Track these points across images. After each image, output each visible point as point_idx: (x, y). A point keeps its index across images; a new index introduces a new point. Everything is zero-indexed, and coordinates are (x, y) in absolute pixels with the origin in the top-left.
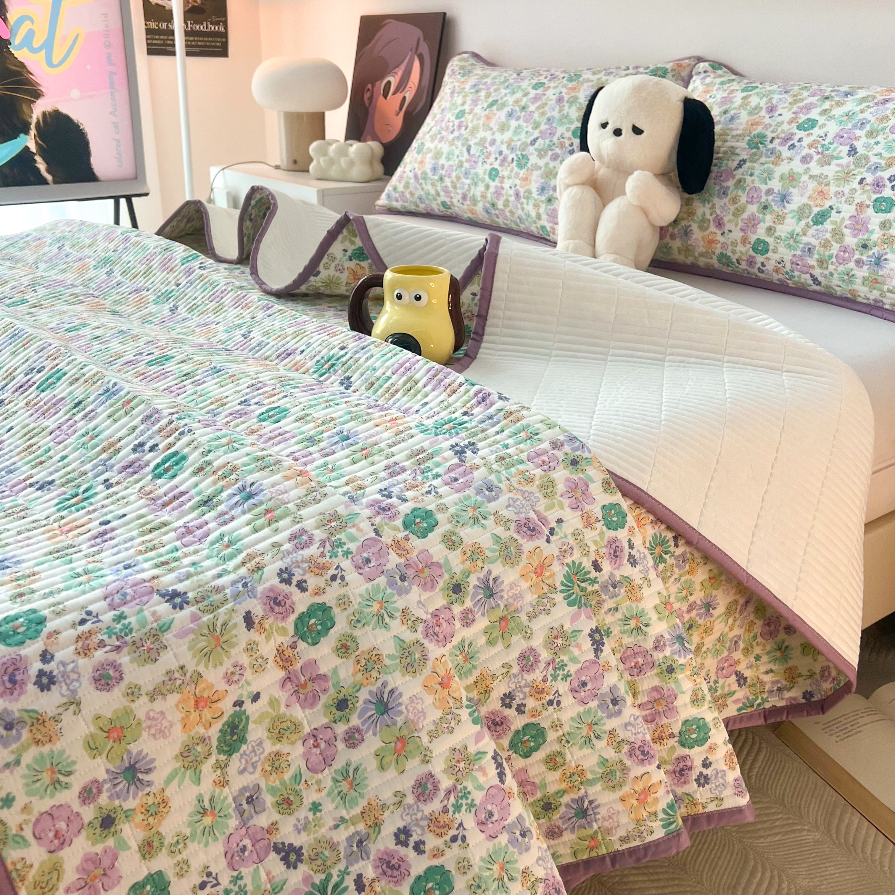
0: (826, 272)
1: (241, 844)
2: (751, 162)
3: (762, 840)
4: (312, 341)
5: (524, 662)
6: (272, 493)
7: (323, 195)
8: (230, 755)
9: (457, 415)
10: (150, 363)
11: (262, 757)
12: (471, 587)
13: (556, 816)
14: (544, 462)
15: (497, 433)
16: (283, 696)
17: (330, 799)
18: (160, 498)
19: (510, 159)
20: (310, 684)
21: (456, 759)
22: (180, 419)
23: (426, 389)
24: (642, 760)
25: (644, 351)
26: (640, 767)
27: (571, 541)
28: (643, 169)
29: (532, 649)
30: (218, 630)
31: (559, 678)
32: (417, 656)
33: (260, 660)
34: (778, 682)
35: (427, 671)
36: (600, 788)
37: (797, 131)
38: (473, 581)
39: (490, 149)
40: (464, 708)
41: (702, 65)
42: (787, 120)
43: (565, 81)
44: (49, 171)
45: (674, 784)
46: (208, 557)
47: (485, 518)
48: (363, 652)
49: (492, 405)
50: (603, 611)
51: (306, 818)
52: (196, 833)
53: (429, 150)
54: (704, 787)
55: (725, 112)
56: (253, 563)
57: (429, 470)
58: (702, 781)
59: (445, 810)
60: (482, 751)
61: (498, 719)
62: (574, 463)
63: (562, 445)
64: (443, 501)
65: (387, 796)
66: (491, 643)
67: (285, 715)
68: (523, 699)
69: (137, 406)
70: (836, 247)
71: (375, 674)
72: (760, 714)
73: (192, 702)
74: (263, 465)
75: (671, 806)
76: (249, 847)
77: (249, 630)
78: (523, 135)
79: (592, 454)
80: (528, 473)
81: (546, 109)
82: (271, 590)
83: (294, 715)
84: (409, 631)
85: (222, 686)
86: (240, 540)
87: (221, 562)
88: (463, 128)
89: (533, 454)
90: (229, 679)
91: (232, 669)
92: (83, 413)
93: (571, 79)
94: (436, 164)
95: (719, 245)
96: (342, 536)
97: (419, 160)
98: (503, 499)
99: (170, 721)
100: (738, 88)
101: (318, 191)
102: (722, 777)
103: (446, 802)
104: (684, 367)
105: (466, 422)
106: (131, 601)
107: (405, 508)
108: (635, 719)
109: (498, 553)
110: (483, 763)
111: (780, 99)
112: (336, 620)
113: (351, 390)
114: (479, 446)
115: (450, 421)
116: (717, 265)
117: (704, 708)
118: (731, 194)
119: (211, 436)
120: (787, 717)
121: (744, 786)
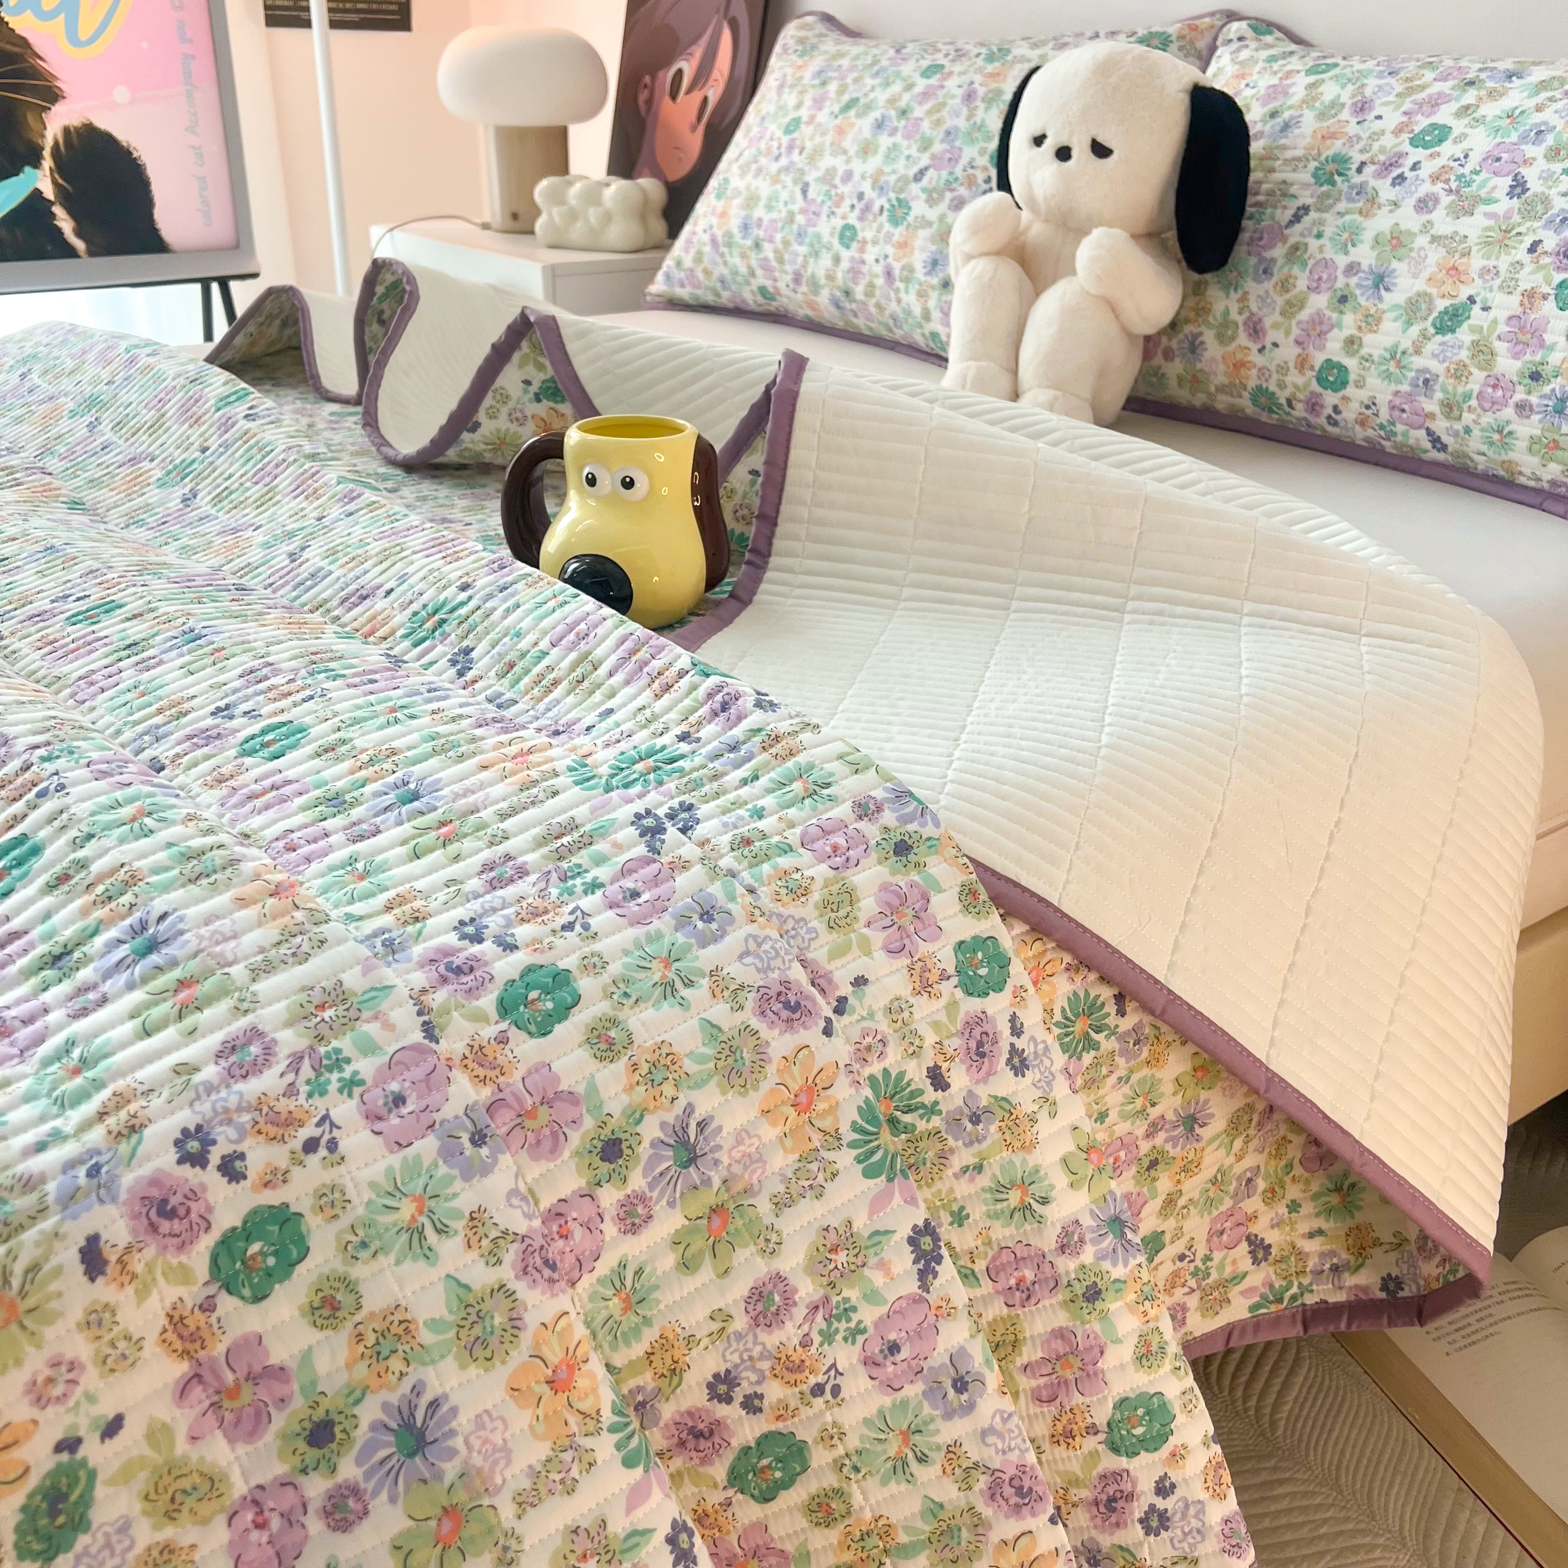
0: (1458, 426)
2: (1319, 210)
4: (410, 570)
5: (760, 1307)
6: (201, 938)
7: (553, 275)
8: (50, 1560)
9: (667, 739)
10: (73, 620)
11: (130, 1556)
12: (646, 1144)
14: (835, 848)
15: (744, 782)
16: (181, 1417)
19: (876, 208)
20: (247, 1389)
21: (579, 1552)
22: (49, 758)
23: (612, 681)
24: (1018, 1506)
25: (1084, 591)
26: (1012, 1521)
27: (883, 1025)
28: (1110, 225)
29: (779, 1278)
30: (16, 1283)
31: (839, 1337)
32: (497, 1320)
33: (122, 1345)
34: (1333, 1253)
35: (519, 1355)
36: (926, 1563)
37: (1409, 149)
38: (650, 1130)
39: (843, 189)
40: (604, 1433)
41: (1235, 26)
42: (1393, 127)
43: (980, 62)
44: (79, 233)
45: (1096, 1527)
46: (27, 1099)
47: (689, 984)
48: (372, 1315)
49: (740, 719)
50: (950, 1172)
53: (737, 193)
54: (1157, 1534)
55: (1273, 114)
56: (123, 1115)
57: (579, 871)
58: (1155, 1523)
60: (640, 1528)
61: (701, 1426)
62: (902, 849)
63: (879, 809)
64: (597, 947)
66: (687, 1266)
67: (186, 1460)
68: (759, 1383)
70: (1478, 376)
71: (396, 1364)
72: (1294, 1316)
74: (198, 870)
77: (92, 1280)
78: (902, 161)
79: (942, 829)
80: (797, 876)
81: (944, 113)
82: (154, 1182)
83: (209, 1459)
84: (482, 1262)
85: (22, 1412)
86: (106, 1056)
87: (55, 1109)
88: (796, 151)
89: (814, 830)
90: (40, 1395)
91: (48, 1372)
93: (991, 58)
94: (748, 217)
95: (1254, 372)
96: (344, 1043)
97: (719, 210)
98: (735, 938)
100: (1299, 67)
101: (544, 268)
102: (1196, 1516)
104: (1162, 624)
105: (682, 757)
107: (508, 967)
108: (1005, 1421)
109: (711, 1065)
110: (643, 1554)
111: (1380, 87)
112: (312, 1244)
113: (470, 675)
114: (699, 814)
115: (651, 754)
116: (1250, 409)
117: (1162, 1371)
118: (1278, 274)
119: (103, 799)
120: (1349, 1325)
121: (1244, 1530)
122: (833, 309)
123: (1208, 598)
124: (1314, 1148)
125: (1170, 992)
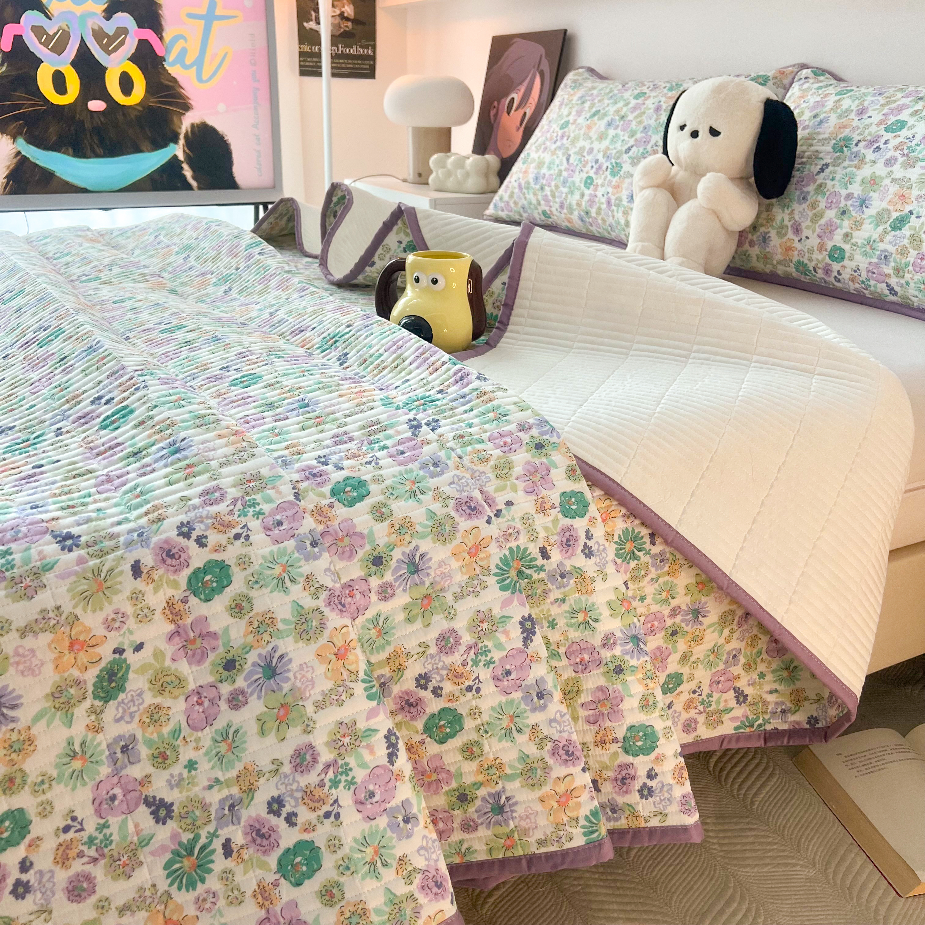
0: (903, 281)
1: (111, 793)
2: (834, 166)
3: (748, 869)
4: (324, 319)
5: (443, 643)
6: (199, 449)
8: (107, 702)
9: (431, 393)
10: (163, 331)
11: (141, 708)
12: (394, 560)
13: (472, 809)
14: (505, 443)
15: (466, 412)
16: (169, 650)
17: (207, 758)
18: (97, 447)
19: (604, 168)
20: (199, 641)
21: (342, 733)
22: (142, 375)
23: (411, 367)
24: (566, 761)
25: (669, 347)
26: (563, 767)
27: (519, 524)
28: (718, 171)
29: (453, 631)
30: (103, 575)
31: (481, 664)
32: (314, 623)
33: (146, 611)
34: (782, 703)
35: (323, 640)
36: (519, 785)
37: (883, 133)
38: (397, 554)
39: (588, 158)
40: (359, 682)
41: (805, 71)
42: (877, 122)
44: (195, 178)
45: (615, 792)
46: (116, 505)
47: (423, 493)
48: (257, 614)
49: (468, 384)
50: (548, 601)
51: (180, 775)
52: (64, 775)
53: (534, 160)
54: (647, 799)
55: (815, 116)
56: (156, 514)
57: (378, 441)
58: (645, 793)
59: (322, 785)
60: (372, 728)
61: (412, 700)
62: (539, 446)
63: (530, 428)
64: (381, 472)
65: (265, 764)
66: (409, 620)
67: (169, 669)
68: (440, 681)
69: (108, 362)
70: (913, 253)
71: (266, 637)
72: (759, 735)
73: (67, 643)
74: (201, 423)
75: (594, 813)
76: (120, 797)
77: (135, 579)
78: (619, 143)
79: (561, 439)
80: (484, 453)
81: (644, 118)
82: (166, 541)
83: (179, 670)
84: (310, 597)
85: (101, 631)
86: (152, 491)
87: (127, 510)
88: (565, 138)
89: (496, 434)
90: (109, 624)
91: (114, 616)
92: (63, 367)
93: (671, 89)
95: (796, 253)
96: (258, 497)
97: (524, 170)
98: (448, 476)
99: (41, 660)
100: (833, 92)
101: (430, 200)
102: (667, 791)
103: (323, 776)
104: (707, 364)
105: (438, 400)
106: (22, 538)
107: (337, 476)
108: (562, 716)
109: (430, 529)
110: (372, 740)
111: (873, 101)
112: (233, 579)
113: (345, 365)
114: (441, 423)
115: (422, 398)
116: (795, 274)
117: (654, 715)
118: (811, 198)
119: (164, 392)
120: (788, 742)
121: (693, 803)
122: (580, 222)
123: (734, 353)
124: (774, 644)
125: (677, 533)
